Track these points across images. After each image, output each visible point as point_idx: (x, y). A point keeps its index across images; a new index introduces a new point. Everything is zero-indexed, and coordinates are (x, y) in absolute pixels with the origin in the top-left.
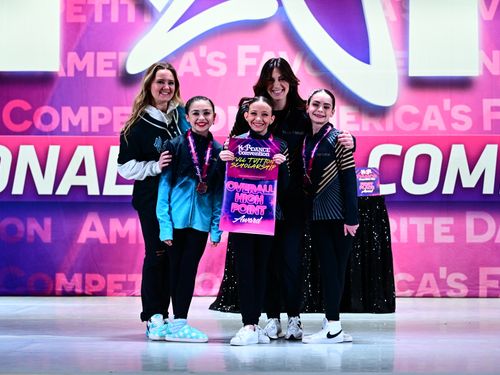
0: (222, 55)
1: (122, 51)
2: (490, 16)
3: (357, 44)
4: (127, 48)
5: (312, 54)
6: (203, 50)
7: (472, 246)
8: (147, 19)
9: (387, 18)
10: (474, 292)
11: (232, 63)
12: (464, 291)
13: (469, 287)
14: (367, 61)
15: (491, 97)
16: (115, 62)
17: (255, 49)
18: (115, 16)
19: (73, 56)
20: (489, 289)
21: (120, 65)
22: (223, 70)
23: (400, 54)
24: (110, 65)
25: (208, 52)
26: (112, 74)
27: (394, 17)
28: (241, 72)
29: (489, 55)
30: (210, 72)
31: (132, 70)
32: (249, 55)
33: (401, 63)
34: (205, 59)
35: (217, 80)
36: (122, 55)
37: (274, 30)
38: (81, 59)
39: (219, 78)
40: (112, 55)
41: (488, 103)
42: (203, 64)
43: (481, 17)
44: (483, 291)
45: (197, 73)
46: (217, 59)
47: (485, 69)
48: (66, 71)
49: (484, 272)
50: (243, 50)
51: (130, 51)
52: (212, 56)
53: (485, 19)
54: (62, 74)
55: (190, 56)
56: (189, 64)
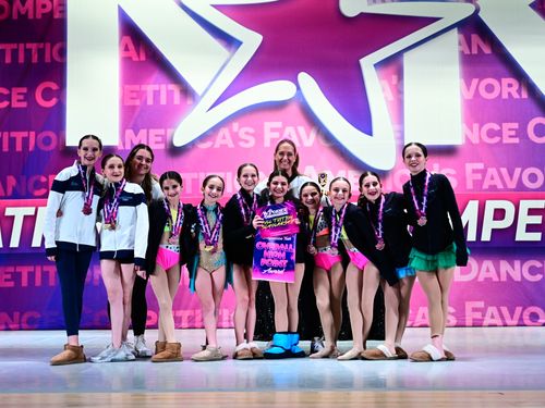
0: (251, 130)
1: (170, 127)
2: (470, 95)
3: (362, 120)
4: (174, 126)
5: (325, 128)
6: (235, 126)
7: (458, 284)
8: (189, 102)
9: (386, 98)
10: (461, 323)
11: (259, 136)
12: (453, 321)
13: (457, 318)
14: (370, 133)
15: (472, 161)
16: (164, 137)
17: (278, 125)
18: (163, 101)
19: (129, 132)
20: (474, 320)
21: (168, 139)
22: (252, 142)
23: (397, 127)
24: (160, 139)
25: (240, 128)
26: (162, 146)
27: (391, 97)
28: (267, 143)
29: (470, 127)
30: (242, 144)
31: (178, 143)
32: (273, 130)
33: (398, 135)
34: (237, 133)
35: (247, 150)
36: (169, 131)
37: (294, 109)
38: (136, 135)
39: (249, 149)
40: (162, 132)
41: (469, 167)
42: (235, 137)
43: (462, 96)
44: (469, 321)
45: (231, 145)
46: (247, 133)
47: (467, 139)
48: (124, 144)
49: (469, 306)
50: (268, 125)
52: (243, 130)
53: (466, 97)
54: (121, 148)
55: (224, 131)
56: (224, 138)
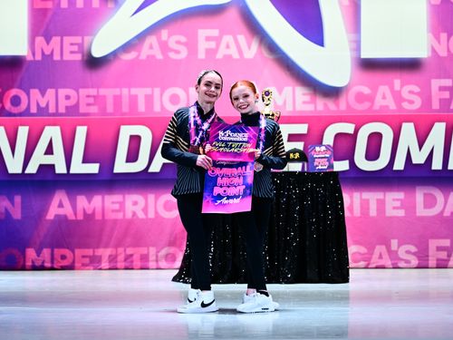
0: (183, 39)
1: (88, 35)
3: (312, 28)
4: (92, 33)
6: (164, 34)
7: (422, 218)
8: (110, 5)
10: (424, 264)
11: (192, 46)
12: (415, 262)
13: (419, 258)
14: (320, 42)
15: (439, 77)
16: (81, 46)
17: (215, 33)
18: (80, 3)
19: (40, 40)
20: (438, 260)
21: (86, 48)
22: (184, 53)
23: (352, 36)
24: (75, 48)
25: (170, 36)
26: (78, 57)
27: (347, 2)
28: (201, 55)
29: (437, 38)
30: (172, 55)
31: (97, 53)
32: (208, 39)
33: (354, 45)
34: (166, 42)
35: (178, 62)
36: (87, 39)
37: (233, 15)
38: (48, 43)
39: (180, 60)
40: (78, 39)
41: (436, 84)
42: (164, 47)
43: (429, 2)
44: (432, 262)
45: (160, 56)
46: (178, 42)
47: (434, 50)
48: (34, 54)
49: (433, 244)
50: (203, 33)
51: (95, 35)
52: (174, 39)
53: (433, 3)
54: (30, 58)
55: (152, 40)
56: (151, 47)
